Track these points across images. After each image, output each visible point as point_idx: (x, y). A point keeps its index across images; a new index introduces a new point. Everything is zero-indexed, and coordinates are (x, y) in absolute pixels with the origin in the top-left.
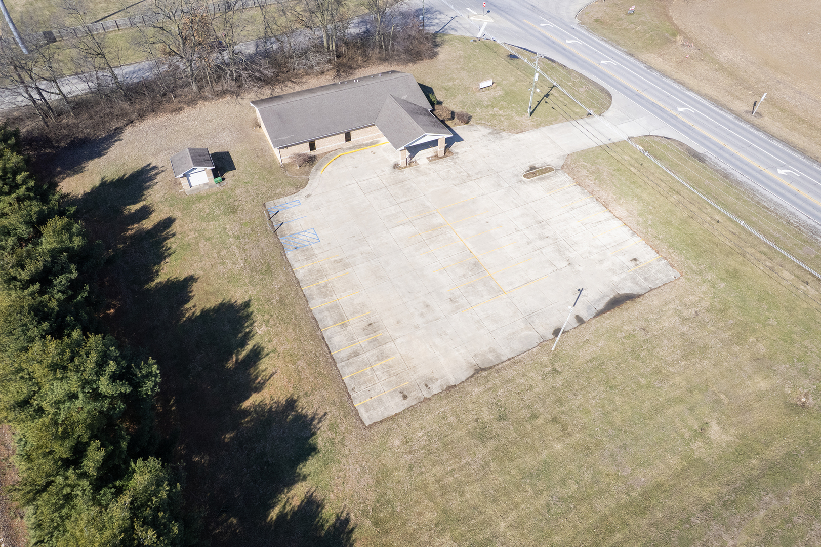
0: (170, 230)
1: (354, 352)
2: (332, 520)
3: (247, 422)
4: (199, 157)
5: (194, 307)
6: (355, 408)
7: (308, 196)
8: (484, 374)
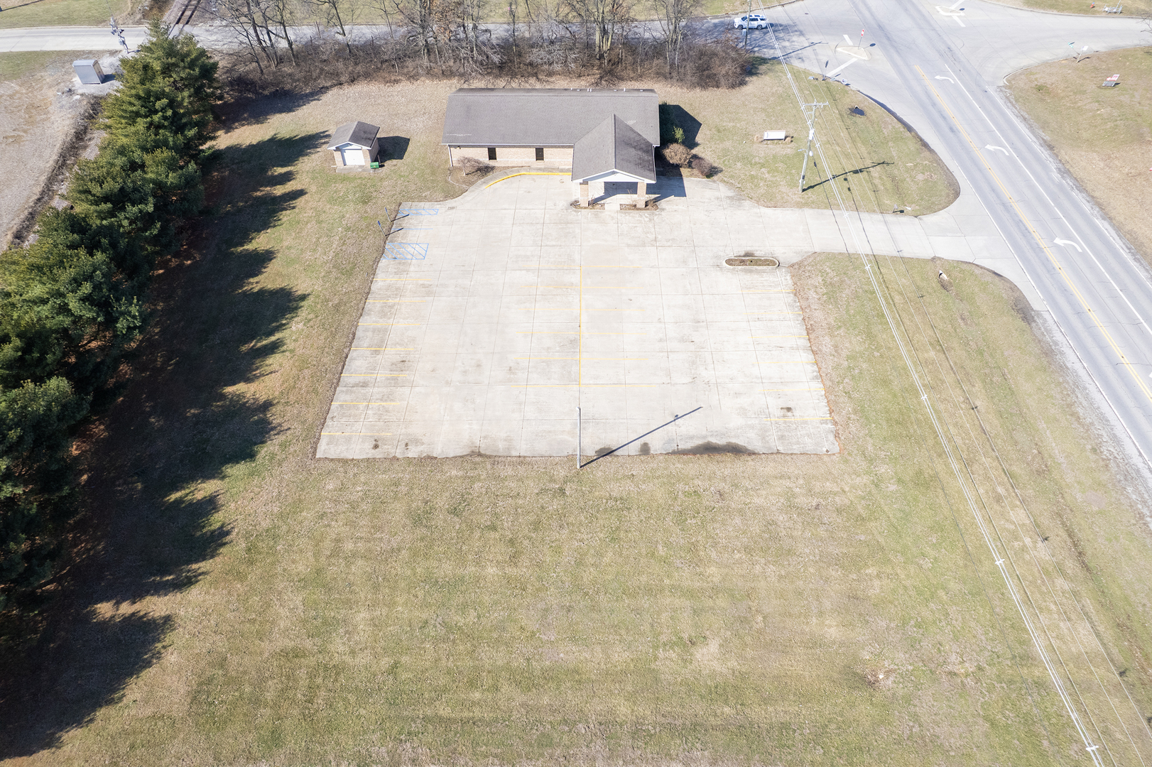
0: (294, 202)
1: (364, 383)
2: (216, 526)
3: (218, 406)
4: (362, 134)
5: (257, 283)
6: (320, 435)
7: (453, 208)
8: (478, 459)
